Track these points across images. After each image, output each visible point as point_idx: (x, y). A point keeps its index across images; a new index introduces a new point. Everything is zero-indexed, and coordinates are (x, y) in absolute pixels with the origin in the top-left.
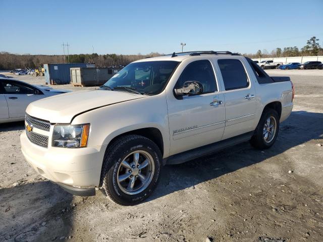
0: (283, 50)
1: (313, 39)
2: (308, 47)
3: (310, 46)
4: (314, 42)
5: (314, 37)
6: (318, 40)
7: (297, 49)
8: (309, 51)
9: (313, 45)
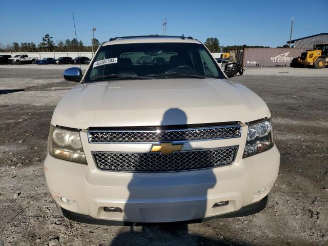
0: (20, 45)
1: (47, 36)
2: (44, 44)
3: (46, 43)
4: (48, 39)
5: (48, 35)
6: (51, 38)
7: (34, 45)
8: (46, 47)
9: (49, 42)
